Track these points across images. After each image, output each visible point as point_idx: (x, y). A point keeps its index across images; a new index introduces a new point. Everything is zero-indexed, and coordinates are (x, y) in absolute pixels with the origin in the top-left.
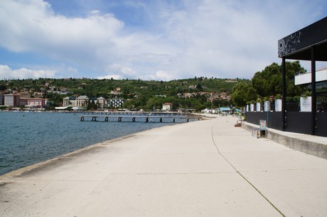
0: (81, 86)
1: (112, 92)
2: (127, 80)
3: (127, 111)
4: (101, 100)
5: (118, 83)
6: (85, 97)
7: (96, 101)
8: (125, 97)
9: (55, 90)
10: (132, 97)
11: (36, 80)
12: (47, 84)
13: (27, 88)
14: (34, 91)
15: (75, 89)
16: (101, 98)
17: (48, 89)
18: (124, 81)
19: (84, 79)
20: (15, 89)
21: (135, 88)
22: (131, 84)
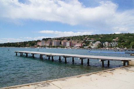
0: (100, 38)
1: (114, 40)
2: (122, 34)
3: (118, 48)
4: (107, 43)
5: (117, 35)
6: (99, 42)
7: (104, 44)
8: (120, 42)
9: (89, 39)
10: (123, 41)
11: (82, 36)
12: (86, 37)
13: (78, 39)
14: (80, 40)
15: (98, 39)
16: (107, 42)
17: (86, 39)
18: (120, 34)
19: (102, 34)
20: (73, 40)
21: (126, 37)
22: (124, 35)
